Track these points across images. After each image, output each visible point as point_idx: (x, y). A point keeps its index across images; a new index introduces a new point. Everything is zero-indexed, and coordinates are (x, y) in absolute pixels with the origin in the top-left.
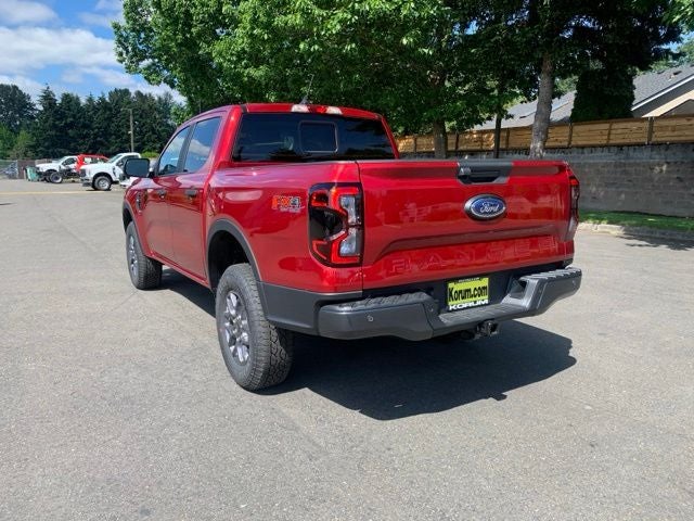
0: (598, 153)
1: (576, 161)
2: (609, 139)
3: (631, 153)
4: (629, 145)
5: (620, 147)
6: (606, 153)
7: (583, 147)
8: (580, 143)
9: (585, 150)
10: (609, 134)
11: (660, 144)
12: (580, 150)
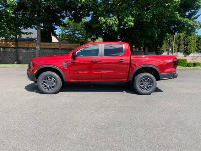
0: (49, 50)
1: (42, 52)
2: (50, 47)
3: (57, 50)
4: (56, 49)
5: (54, 49)
6: (50, 50)
7: (44, 48)
8: (42, 47)
9: (45, 49)
10: (50, 46)
11: (63, 49)
12: (43, 49)
